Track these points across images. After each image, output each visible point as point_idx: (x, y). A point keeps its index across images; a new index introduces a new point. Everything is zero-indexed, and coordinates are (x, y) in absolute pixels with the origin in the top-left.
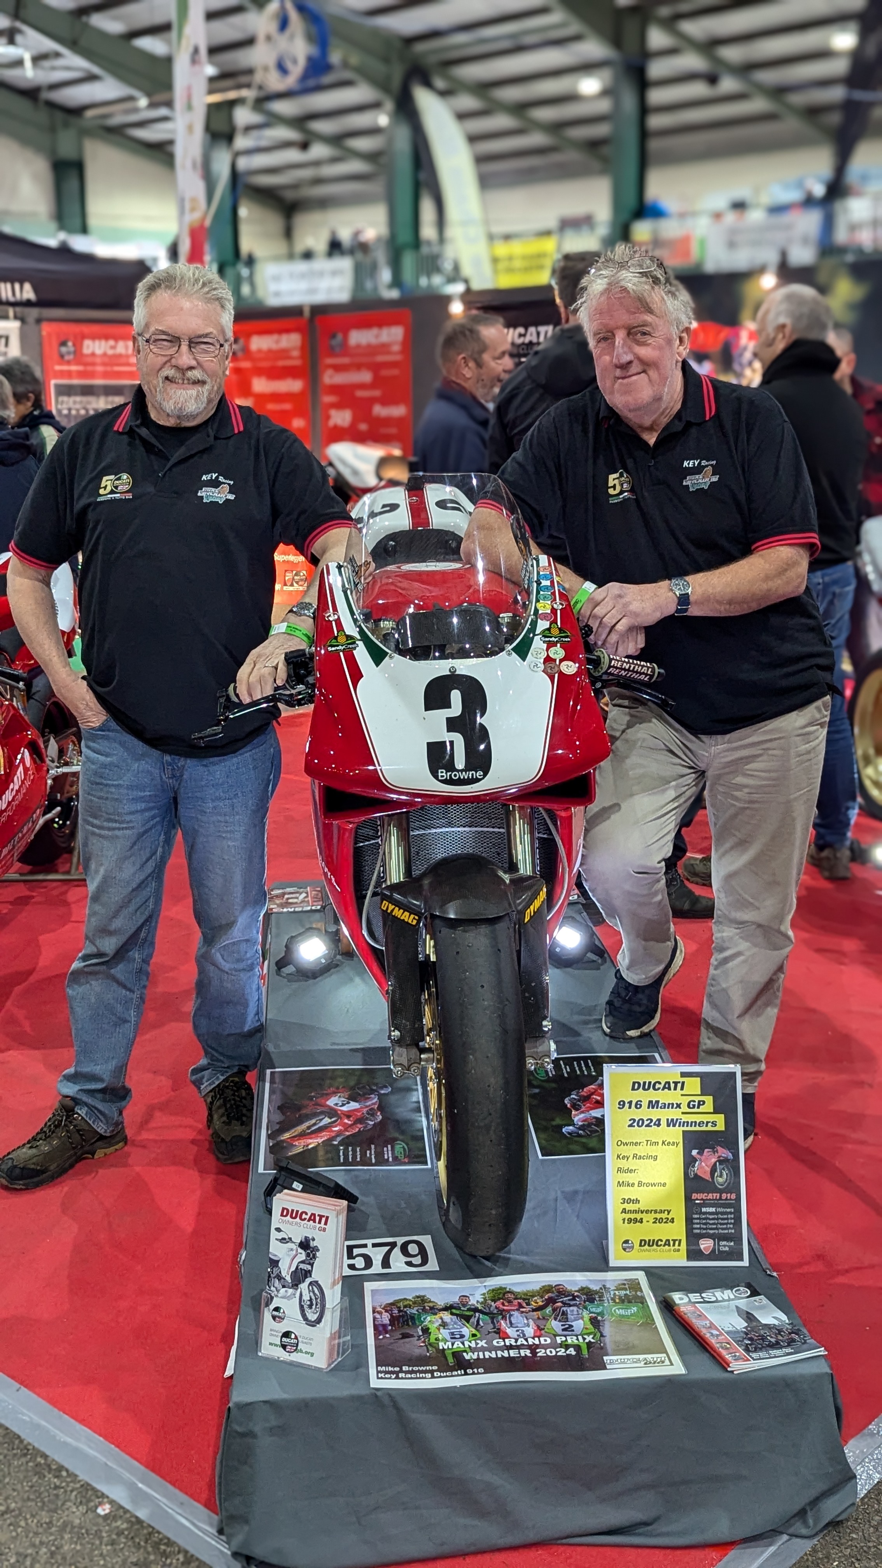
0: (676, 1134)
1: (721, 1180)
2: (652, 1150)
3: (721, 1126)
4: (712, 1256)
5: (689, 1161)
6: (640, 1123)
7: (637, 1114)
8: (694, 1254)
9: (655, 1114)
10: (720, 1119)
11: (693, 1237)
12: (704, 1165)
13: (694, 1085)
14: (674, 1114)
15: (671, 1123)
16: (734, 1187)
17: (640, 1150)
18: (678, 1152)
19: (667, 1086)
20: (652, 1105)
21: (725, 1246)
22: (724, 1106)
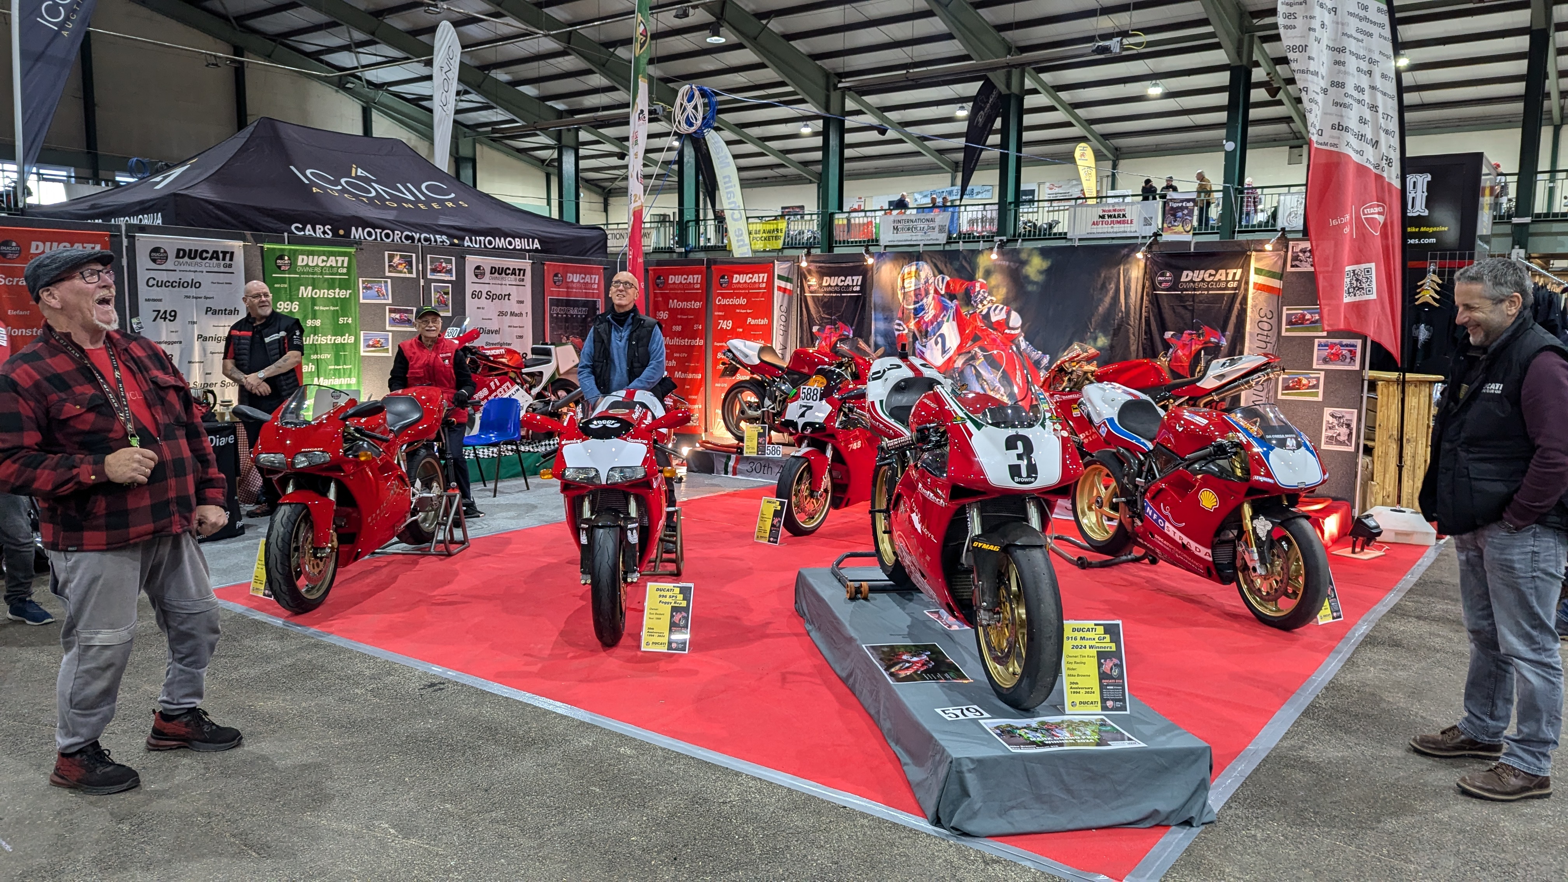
0: (1094, 652)
1: (1115, 673)
2: (1084, 660)
3: (1114, 649)
4: (1114, 709)
5: (1100, 665)
6: (1077, 647)
7: (1075, 643)
8: (1104, 708)
9: (1084, 643)
10: (1113, 645)
11: (1104, 700)
12: (1107, 665)
13: (1100, 630)
14: (1092, 643)
15: (1091, 647)
16: (1121, 676)
17: (1078, 660)
18: (1095, 661)
19: (1088, 630)
20: (1082, 638)
21: (1119, 704)
22: (1115, 639)
